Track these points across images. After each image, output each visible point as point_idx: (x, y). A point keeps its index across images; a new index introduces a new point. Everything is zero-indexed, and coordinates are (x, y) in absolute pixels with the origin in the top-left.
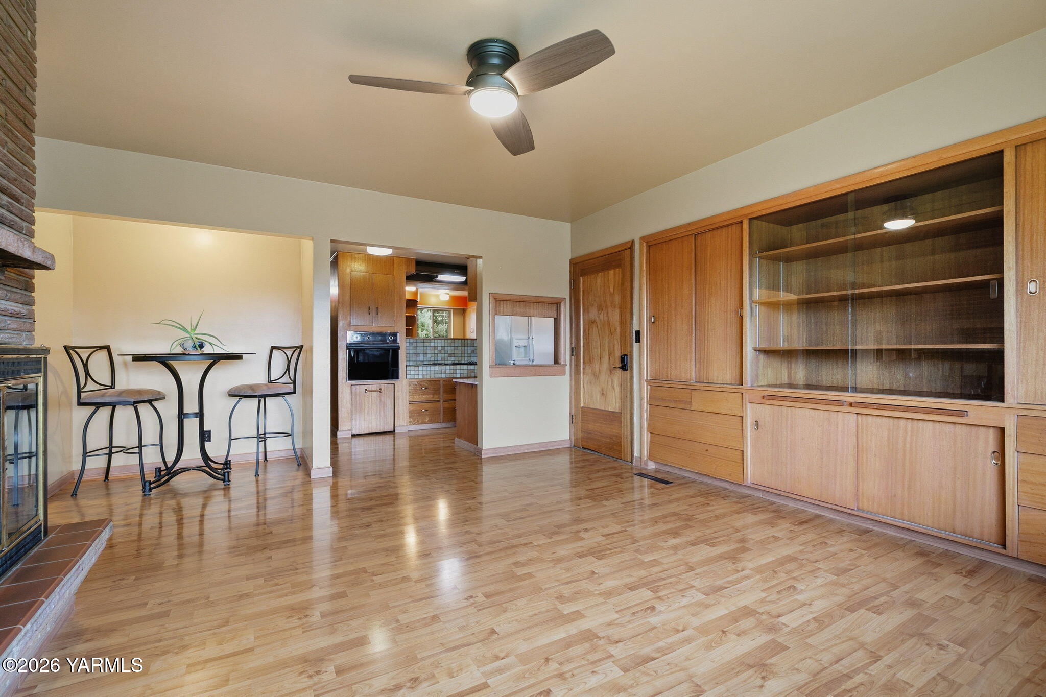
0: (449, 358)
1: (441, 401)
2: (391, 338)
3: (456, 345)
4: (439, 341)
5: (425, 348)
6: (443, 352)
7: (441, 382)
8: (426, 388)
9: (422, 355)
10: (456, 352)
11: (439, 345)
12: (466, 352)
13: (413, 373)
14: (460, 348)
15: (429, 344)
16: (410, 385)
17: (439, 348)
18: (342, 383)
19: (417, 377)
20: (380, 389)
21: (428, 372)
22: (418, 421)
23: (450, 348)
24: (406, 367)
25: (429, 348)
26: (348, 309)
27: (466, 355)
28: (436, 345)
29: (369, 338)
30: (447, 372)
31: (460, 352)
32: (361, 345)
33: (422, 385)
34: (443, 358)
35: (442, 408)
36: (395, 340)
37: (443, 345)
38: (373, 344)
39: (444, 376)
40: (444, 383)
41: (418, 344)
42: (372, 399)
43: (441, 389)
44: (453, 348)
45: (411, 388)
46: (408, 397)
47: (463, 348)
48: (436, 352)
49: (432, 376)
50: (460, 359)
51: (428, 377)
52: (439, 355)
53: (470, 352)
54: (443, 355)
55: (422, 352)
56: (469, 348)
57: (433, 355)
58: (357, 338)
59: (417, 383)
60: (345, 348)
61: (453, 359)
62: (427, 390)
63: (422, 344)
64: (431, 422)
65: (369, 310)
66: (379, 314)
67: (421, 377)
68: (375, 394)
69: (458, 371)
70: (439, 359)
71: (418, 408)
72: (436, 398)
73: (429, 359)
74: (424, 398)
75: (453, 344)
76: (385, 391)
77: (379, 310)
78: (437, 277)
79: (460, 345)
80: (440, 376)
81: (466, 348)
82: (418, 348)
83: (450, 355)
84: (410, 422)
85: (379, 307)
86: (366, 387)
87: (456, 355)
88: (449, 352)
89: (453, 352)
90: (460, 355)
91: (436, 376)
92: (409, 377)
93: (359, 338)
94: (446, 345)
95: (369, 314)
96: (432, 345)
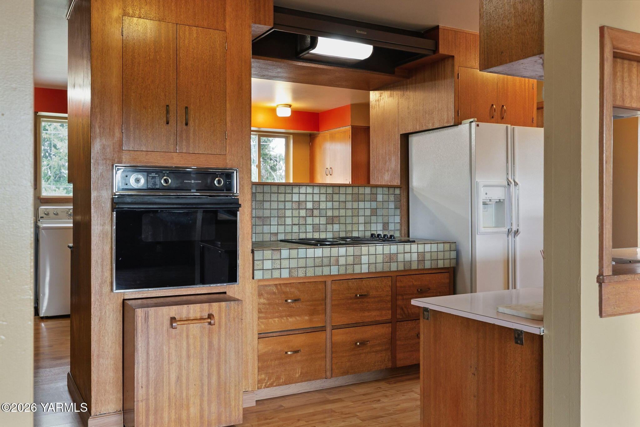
0: (329, 227)
1: (329, 329)
2: (219, 182)
3: (342, 198)
4: (309, 190)
5: (281, 206)
6: (316, 212)
7: (329, 283)
8: (296, 300)
9: (274, 221)
10: (342, 212)
11: (309, 198)
12: (361, 212)
13: (268, 265)
14: (349, 205)
15: (288, 197)
16: (260, 295)
17: (310, 205)
18: (101, 296)
19: (276, 274)
20: (210, 316)
21: (302, 263)
22: (278, 378)
23: (329, 205)
24: (253, 252)
25: (288, 205)
26: (116, 108)
27: (362, 219)
28: (303, 198)
29: (166, 181)
30: (342, 261)
31: (349, 213)
32: (146, 199)
33: (285, 293)
34: (316, 228)
35: (329, 345)
36: (229, 187)
37: (316, 198)
38: (178, 197)
39: (334, 271)
40: (333, 286)
41: (267, 197)
42: (188, 344)
43: (328, 301)
44: (336, 205)
45: (262, 301)
46: (256, 323)
47: (355, 205)
48: (303, 213)
49: (310, 273)
50: (349, 228)
51: (301, 273)
52: (309, 220)
53: (368, 213)
54: (316, 221)
55: (274, 213)
56: (368, 205)
57: (296, 221)
58: (137, 181)
59: (275, 290)
60: (108, 205)
61: (336, 227)
62: (298, 305)
63: (274, 197)
64: (306, 377)
65: (168, 112)
66: (191, 123)
67: (285, 274)
68: (195, 329)
69: (365, 259)
70: (309, 228)
71: (279, 348)
72: (317, 322)
73: (289, 229)
74: (292, 322)
75: (336, 197)
76: (223, 320)
77: (192, 113)
78: (314, 44)
79: (349, 198)
80: (326, 271)
81: (361, 205)
82: (267, 205)
83: (331, 220)
84: (260, 382)
85: (191, 107)
86: (173, 311)
87: (342, 220)
88: (330, 213)
89: (336, 213)
90: (349, 220)
91: (319, 271)
92: (259, 275)
93: (143, 181)
94: (323, 198)
95: (168, 123)
96: (295, 198)
